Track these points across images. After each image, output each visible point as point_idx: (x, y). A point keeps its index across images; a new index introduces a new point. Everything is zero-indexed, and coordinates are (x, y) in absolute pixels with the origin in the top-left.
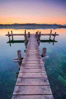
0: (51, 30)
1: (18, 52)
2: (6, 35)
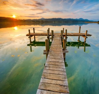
2: (27, 35)
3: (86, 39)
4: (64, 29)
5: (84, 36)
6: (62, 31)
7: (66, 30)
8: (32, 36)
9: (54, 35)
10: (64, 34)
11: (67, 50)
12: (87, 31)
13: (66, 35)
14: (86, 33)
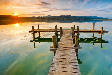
2: (30, 32)
3: (102, 35)
4: (74, 25)
5: (99, 32)
6: (72, 28)
7: (78, 27)
8: (36, 32)
9: (63, 32)
10: (74, 30)
11: (79, 46)
12: (102, 28)
13: (78, 32)
14: (101, 29)
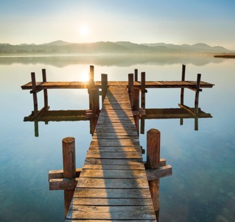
0: (184, 67)
1: (63, 142)
2: (24, 87)
4: (136, 71)
7: (143, 74)
10: (135, 83)
13: (144, 86)
